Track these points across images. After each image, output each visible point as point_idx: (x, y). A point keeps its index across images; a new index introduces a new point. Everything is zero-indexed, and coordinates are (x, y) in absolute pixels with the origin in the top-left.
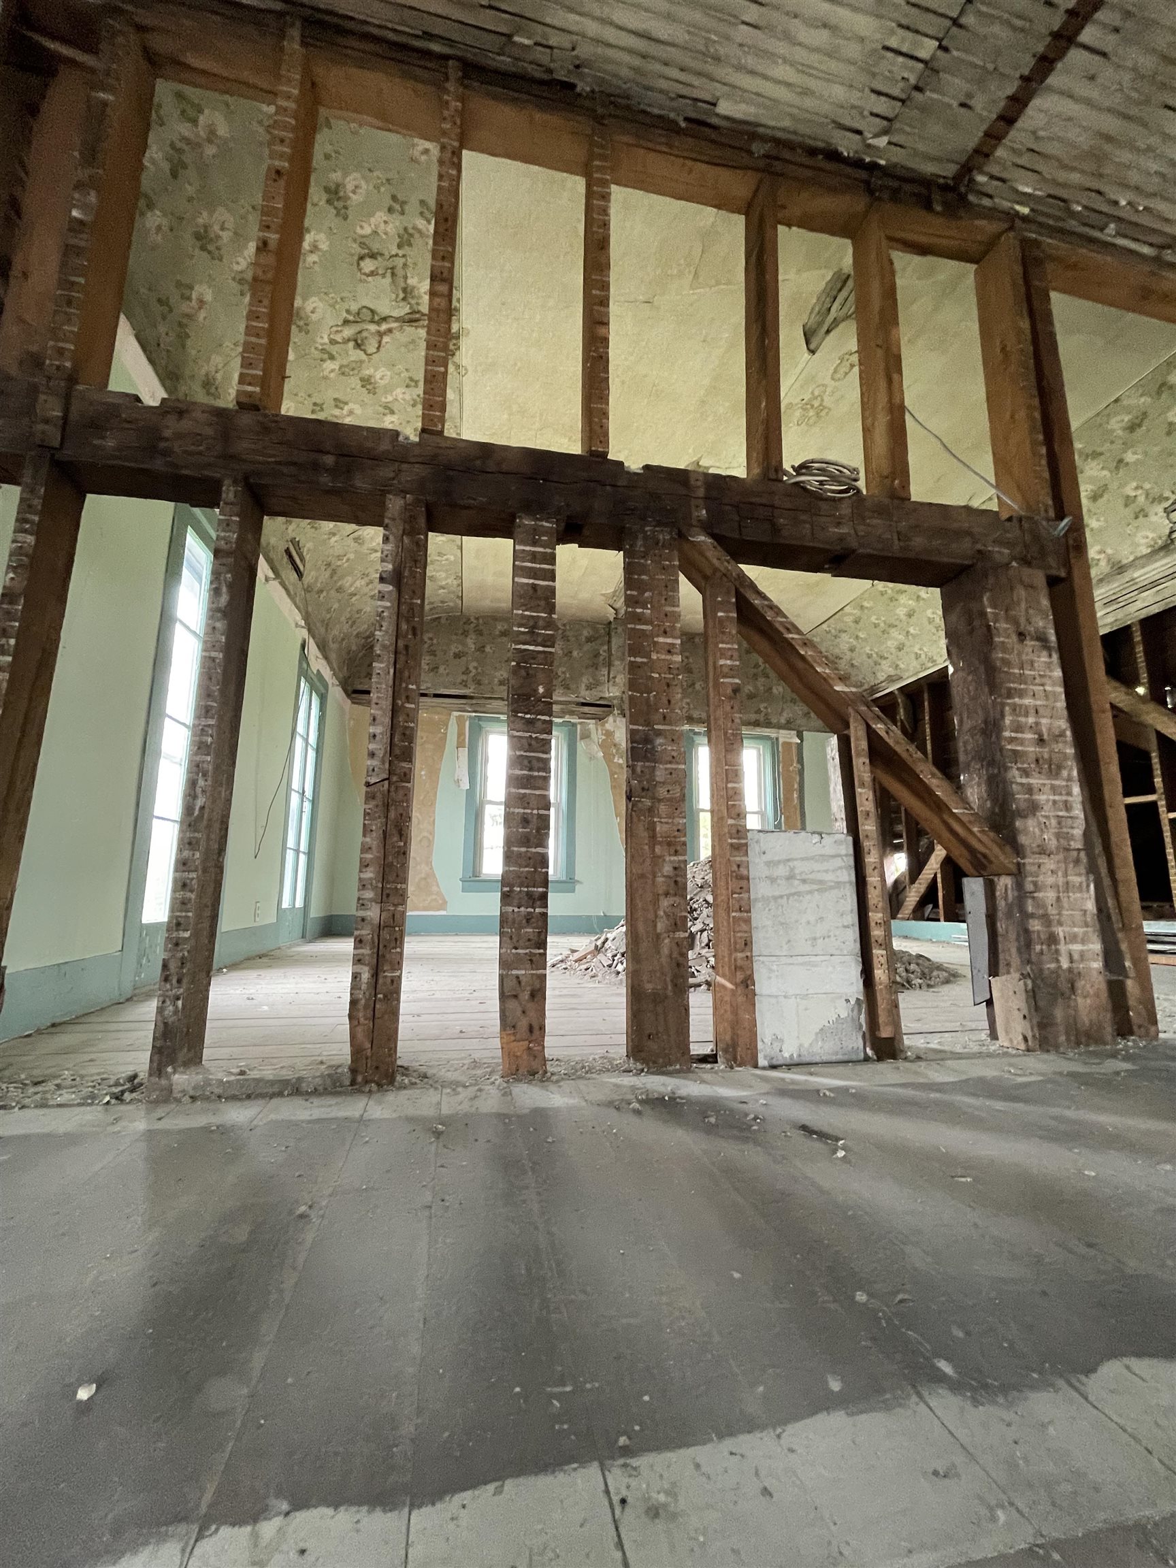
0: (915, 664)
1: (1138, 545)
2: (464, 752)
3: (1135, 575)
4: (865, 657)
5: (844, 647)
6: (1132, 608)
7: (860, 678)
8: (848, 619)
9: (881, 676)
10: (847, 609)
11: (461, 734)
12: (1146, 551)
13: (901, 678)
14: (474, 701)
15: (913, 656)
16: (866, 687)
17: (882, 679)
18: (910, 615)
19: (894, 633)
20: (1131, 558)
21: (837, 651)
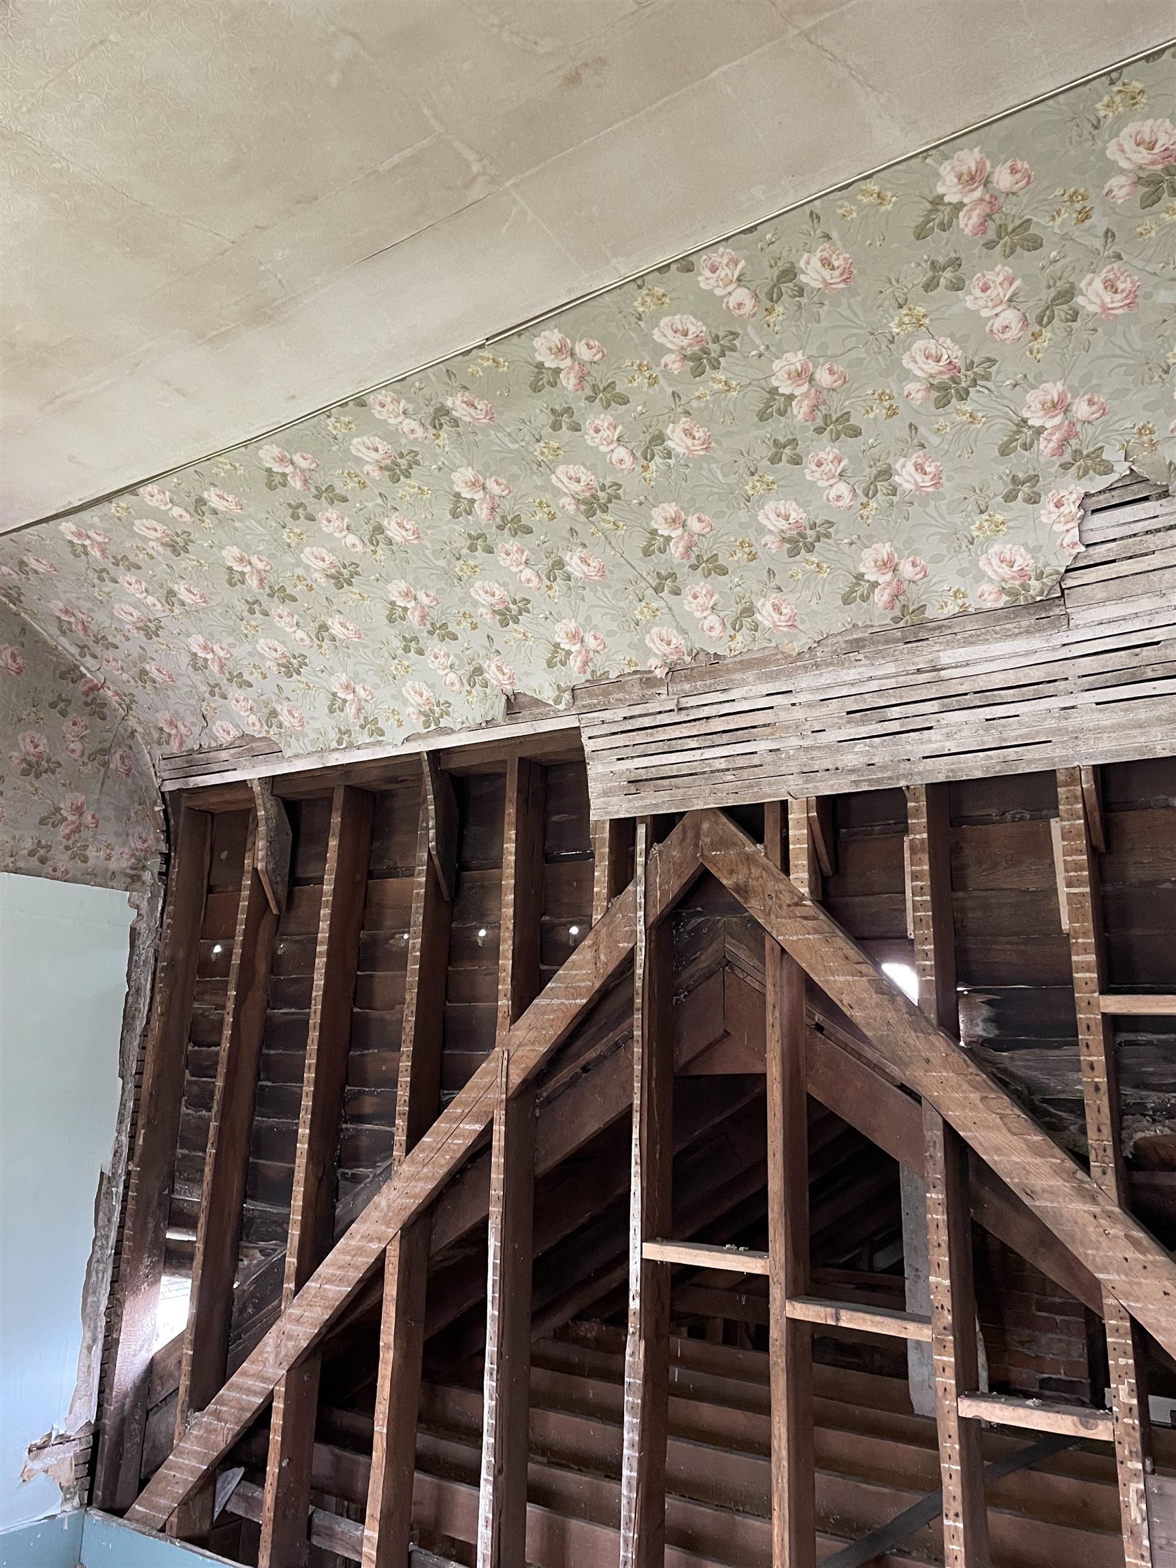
0: (324, 725)
1: (980, 577)
3: (946, 657)
4: (185, 659)
5: (127, 614)
6: (915, 745)
7: (162, 718)
8: (150, 531)
9: (223, 731)
10: (152, 496)
12: (992, 600)
13: (275, 752)
15: (323, 701)
16: (174, 747)
17: (225, 739)
18: (340, 579)
19: (282, 616)
20: (952, 609)
21: (101, 619)
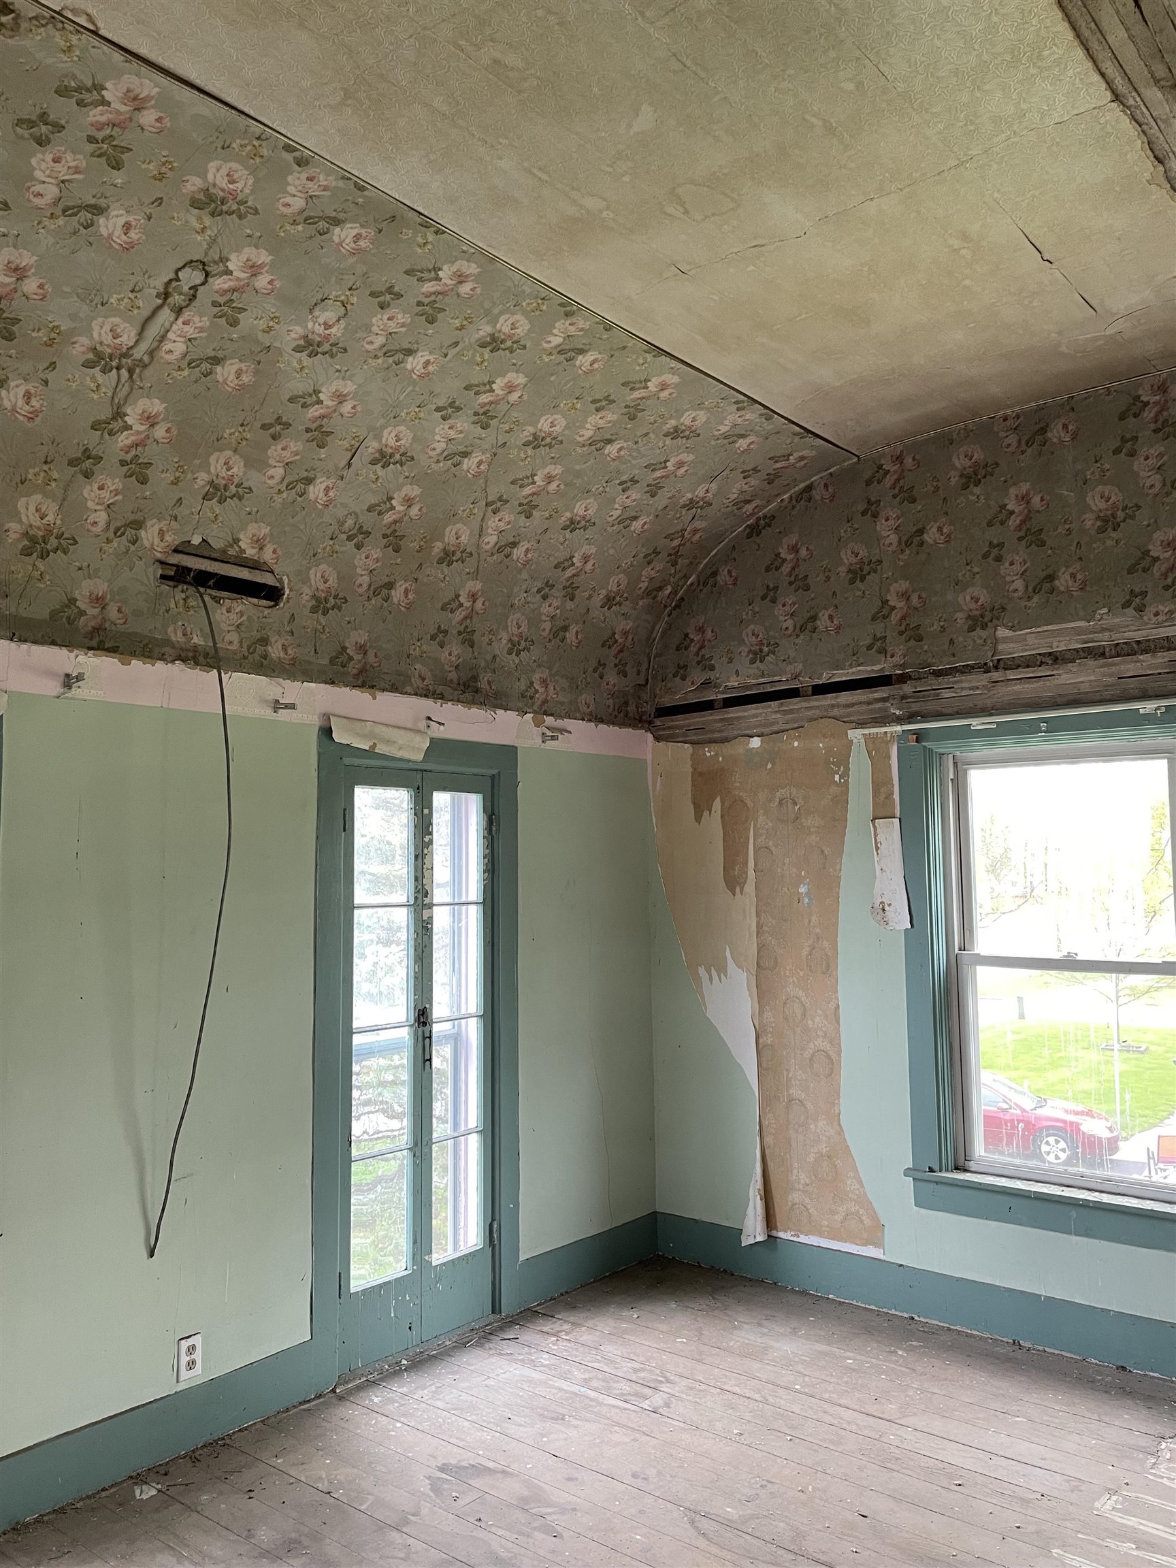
2: (890, 832)
11: (880, 784)
14: (907, 688)
